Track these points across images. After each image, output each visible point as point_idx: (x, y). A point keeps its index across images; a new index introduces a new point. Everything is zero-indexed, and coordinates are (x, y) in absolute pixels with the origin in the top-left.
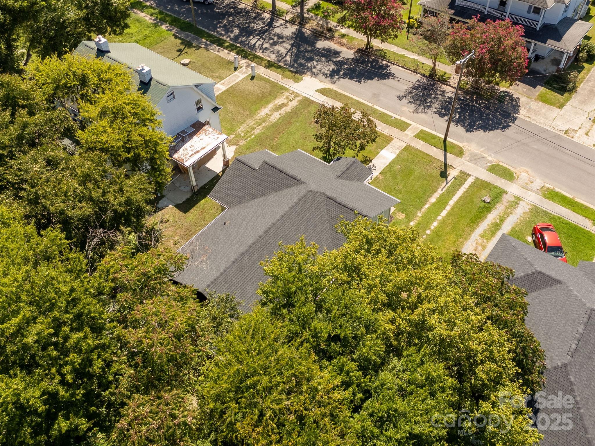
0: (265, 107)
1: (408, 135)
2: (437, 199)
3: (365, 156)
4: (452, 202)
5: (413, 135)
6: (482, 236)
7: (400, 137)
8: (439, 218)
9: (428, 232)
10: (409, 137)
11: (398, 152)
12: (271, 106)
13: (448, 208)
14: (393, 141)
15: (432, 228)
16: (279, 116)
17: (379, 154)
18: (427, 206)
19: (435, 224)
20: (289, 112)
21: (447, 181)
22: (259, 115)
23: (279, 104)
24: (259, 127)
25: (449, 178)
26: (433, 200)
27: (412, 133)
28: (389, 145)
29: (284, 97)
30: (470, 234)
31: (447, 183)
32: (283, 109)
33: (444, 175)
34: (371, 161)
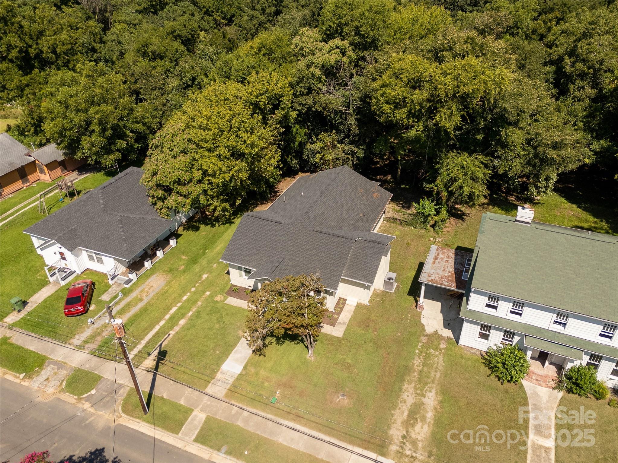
0: (435, 408)
1: (202, 410)
2: (177, 324)
3: (262, 356)
4: (162, 323)
5: (194, 413)
6: (141, 300)
7: (215, 403)
8: (179, 305)
9: (193, 289)
10: (199, 409)
11: (219, 376)
12: (430, 415)
13: (167, 317)
14: (225, 391)
15: (188, 294)
16: (404, 396)
17: (243, 365)
18: (191, 313)
19: (185, 298)
20: (394, 410)
21: (160, 348)
22: (434, 391)
23: (420, 424)
24: (420, 368)
25: (156, 353)
26: (182, 322)
27: (196, 416)
28: (231, 383)
29: (420, 444)
30: (153, 299)
31: (161, 344)
32: (406, 413)
33: (162, 355)
34: (254, 351)
